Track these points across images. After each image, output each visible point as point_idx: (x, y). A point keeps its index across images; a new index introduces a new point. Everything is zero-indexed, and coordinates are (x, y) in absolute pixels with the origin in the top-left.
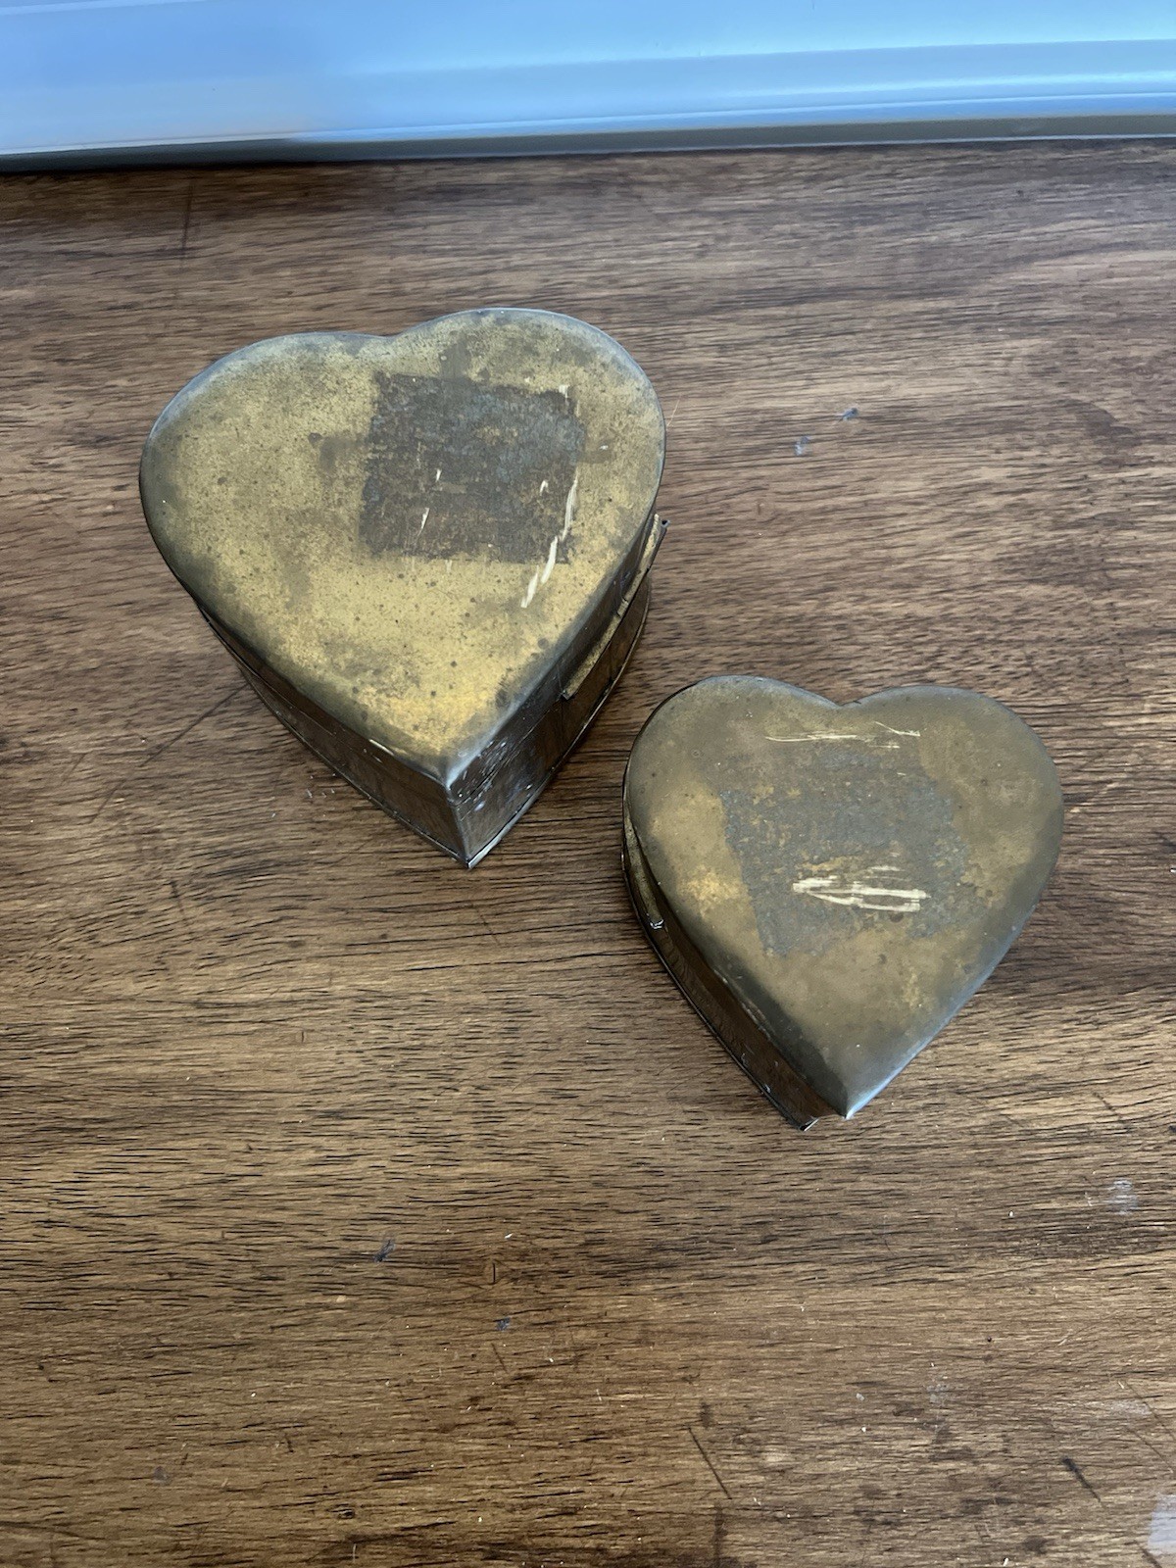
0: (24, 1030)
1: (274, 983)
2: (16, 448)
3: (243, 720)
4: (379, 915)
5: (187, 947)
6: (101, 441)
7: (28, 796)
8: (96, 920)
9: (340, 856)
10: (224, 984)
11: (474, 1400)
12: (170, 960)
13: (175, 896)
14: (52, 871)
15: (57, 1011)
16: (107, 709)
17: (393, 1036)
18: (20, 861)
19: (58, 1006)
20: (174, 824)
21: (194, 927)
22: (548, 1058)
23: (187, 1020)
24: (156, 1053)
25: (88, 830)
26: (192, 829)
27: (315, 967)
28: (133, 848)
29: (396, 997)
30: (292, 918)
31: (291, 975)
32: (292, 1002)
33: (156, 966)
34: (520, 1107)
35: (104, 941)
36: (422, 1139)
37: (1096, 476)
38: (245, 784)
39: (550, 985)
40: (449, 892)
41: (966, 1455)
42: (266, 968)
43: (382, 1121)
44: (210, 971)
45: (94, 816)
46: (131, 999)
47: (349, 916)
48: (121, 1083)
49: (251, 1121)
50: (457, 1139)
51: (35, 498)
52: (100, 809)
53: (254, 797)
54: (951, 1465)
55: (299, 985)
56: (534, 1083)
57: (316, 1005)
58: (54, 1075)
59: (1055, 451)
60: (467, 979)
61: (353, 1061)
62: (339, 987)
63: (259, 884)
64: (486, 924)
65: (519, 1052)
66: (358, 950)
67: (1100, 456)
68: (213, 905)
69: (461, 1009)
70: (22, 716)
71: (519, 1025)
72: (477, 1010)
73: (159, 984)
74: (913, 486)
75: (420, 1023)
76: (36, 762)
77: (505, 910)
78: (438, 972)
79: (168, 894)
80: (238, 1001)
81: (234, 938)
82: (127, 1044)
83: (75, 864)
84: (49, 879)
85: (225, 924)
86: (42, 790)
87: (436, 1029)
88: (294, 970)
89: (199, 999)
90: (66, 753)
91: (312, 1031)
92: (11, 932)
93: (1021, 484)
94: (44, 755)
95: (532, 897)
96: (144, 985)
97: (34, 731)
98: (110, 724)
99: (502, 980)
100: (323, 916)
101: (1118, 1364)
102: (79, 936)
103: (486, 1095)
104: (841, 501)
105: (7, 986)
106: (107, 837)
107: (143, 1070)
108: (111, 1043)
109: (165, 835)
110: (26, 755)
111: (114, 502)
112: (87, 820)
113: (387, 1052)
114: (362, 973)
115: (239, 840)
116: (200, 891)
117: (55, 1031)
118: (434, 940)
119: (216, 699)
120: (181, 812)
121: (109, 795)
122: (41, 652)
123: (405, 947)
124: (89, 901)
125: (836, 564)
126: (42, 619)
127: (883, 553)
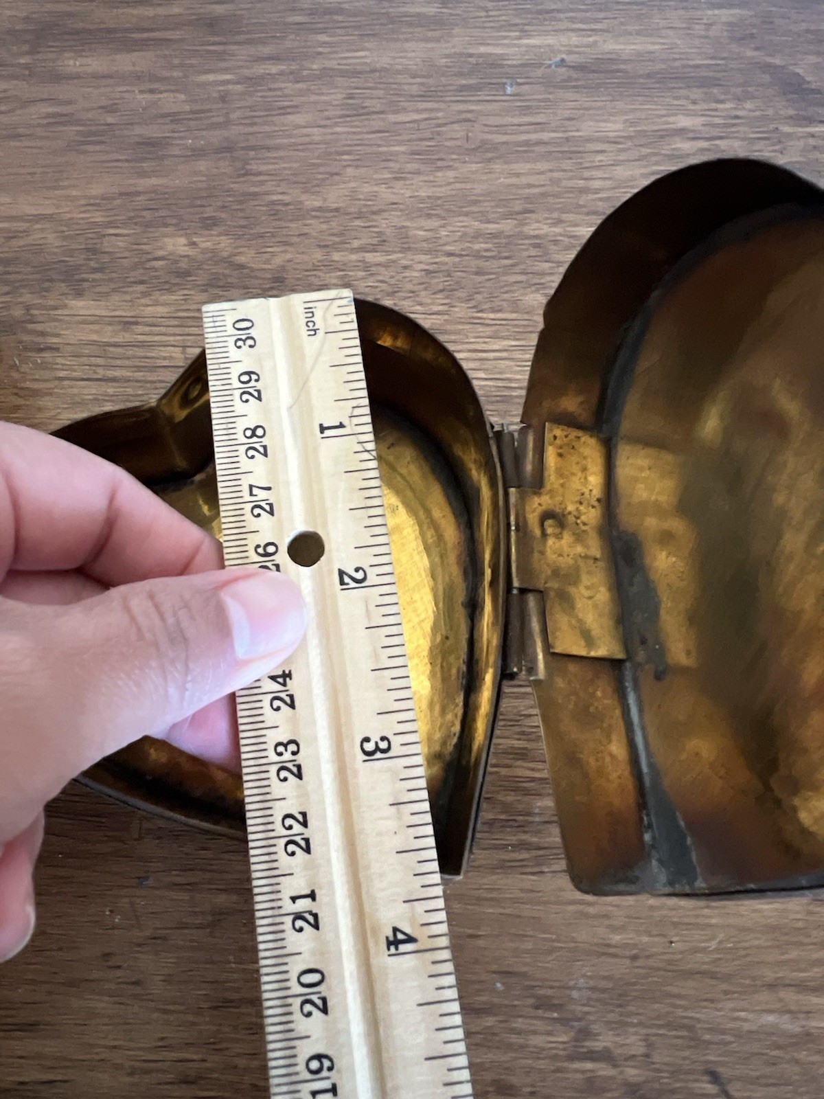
11: (107, 956)
37: (787, 129)
41: (605, 1056)
54: (589, 1065)
59: (749, 105)
67: (791, 112)
74: (614, 127)
93: (715, 132)
101: (769, 975)
104: (546, 136)
125: (536, 191)
127: (581, 183)
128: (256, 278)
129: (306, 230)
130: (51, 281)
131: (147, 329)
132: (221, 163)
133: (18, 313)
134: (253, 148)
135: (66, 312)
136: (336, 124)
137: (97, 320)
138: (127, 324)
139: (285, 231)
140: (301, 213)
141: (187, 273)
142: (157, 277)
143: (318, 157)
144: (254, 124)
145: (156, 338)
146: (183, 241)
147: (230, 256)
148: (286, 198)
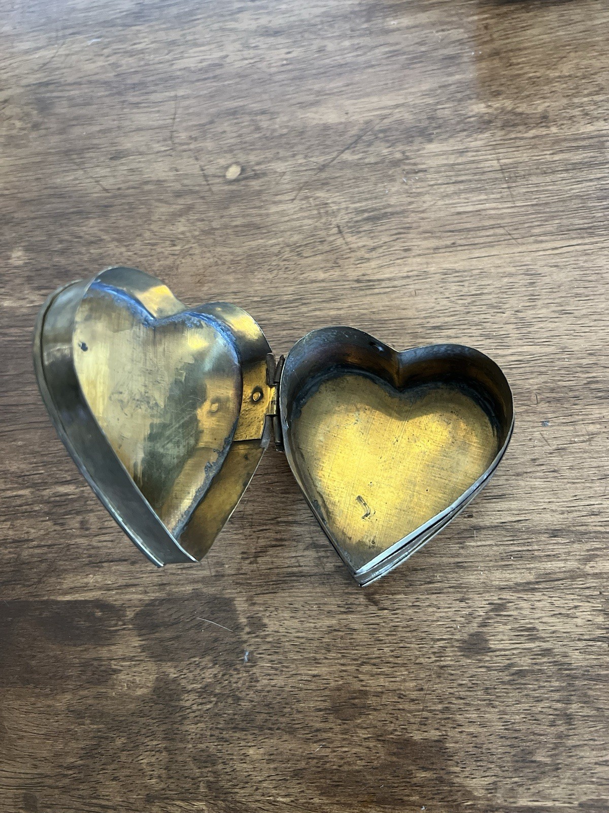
0: (269, 298)
1: (397, 268)
2: (234, 41)
3: (366, 150)
4: (450, 233)
5: (349, 255)
6: (276, 33)
7: (259, 193)
8: (300, 246)
10: (371, 271)
12: (340, 262)
13: (340, 232)
14: (275, 226)
15: (285, 289)
16: (294, 151)
17: (465, 290)
18: (258, 222)
19: (285, 286)
20: (335, 199)
21: (352, 246)
22: (554, 295)
23: (353, 289)
24: (339, 305)
25: (291, 206)
26: (345, 201)
27: (418, 260)
28: (315, 212)
29: (464, 271)
30: (403, 238)
31: (406, 264)
32: (408, 277)
33: (334, 265)
34: (541, 320)
35: (306, 255)
36: (488, 337)
38: (370, 179)
42: (393, 262)
43: (464, 329)
44: (362, 265)
45: (294, 199)
46: (323, 281)
47: (433, 235)
48: (322, 319)
49: (392, 333)
50: (507, 336)
51: (247, 62)
52: (296, 195)
53: (376, 184)
55: (411, 269)
56: (548, 308)
57: (421, 278)
60: (503, 260)
61: (445, 302)
62: (433, 269)
64: (510, 234)
65: (537, 294)
66: (440, 251)
68: (361, 235)
69: (501, 275)
70: (251, 158)
71: (535, 281)
72: (510, 275)
73: (336, 273)
75: (479, 283)
76: (261, 177)
78: (486, 258)
79: (336, 232)
80: (379, 278)
81: (374, 249)
82: (323, 301)
85: (368, 243)
86: (265, 190)
87: (489, 285)
88: (407, 262)
89: (358, 279)
90: (276, 172)
91: (420, 290)
92: (258, 254)
94: (264, 174)
96: (329, 274)
97: (258, 164)
98: (297, 157)
100: (418, 236)
102: (292, 254)
103: (520, 315)
106: (301, 208)
107: (333, 313)
108: (315, 302)
109: (331, 205)
110: (256, 174)
111: (286, 59)
112: (291, 201)
113: (462, 297)
114: (444, 261)
115: (369, 204)
116: (354, 229)
117: (285, 298)
119: (350, 142)
120: (338, 194)
121: (300, 189)
122: (258, 129)
123: (466, 247)
124: (296, 238)
126: (256, 114)
128: (531, 118)
129: (554, 89)
130: (413, 137)
131: (474, 154)
132: (495, 62)
133: (398, 156)
134: (511, 51)
135: (425, 151)
136: (558, 31)
137: (444, 153)
138: (462, 153)
139: (541, 92)
140: (549, 81)
141: (490, 122)
142: (472, 127)
143: (551, 50)
144: (508, 38)
145: (481, 158)
146: (483, 105)
147: (514, 109)
148: (538, 74)
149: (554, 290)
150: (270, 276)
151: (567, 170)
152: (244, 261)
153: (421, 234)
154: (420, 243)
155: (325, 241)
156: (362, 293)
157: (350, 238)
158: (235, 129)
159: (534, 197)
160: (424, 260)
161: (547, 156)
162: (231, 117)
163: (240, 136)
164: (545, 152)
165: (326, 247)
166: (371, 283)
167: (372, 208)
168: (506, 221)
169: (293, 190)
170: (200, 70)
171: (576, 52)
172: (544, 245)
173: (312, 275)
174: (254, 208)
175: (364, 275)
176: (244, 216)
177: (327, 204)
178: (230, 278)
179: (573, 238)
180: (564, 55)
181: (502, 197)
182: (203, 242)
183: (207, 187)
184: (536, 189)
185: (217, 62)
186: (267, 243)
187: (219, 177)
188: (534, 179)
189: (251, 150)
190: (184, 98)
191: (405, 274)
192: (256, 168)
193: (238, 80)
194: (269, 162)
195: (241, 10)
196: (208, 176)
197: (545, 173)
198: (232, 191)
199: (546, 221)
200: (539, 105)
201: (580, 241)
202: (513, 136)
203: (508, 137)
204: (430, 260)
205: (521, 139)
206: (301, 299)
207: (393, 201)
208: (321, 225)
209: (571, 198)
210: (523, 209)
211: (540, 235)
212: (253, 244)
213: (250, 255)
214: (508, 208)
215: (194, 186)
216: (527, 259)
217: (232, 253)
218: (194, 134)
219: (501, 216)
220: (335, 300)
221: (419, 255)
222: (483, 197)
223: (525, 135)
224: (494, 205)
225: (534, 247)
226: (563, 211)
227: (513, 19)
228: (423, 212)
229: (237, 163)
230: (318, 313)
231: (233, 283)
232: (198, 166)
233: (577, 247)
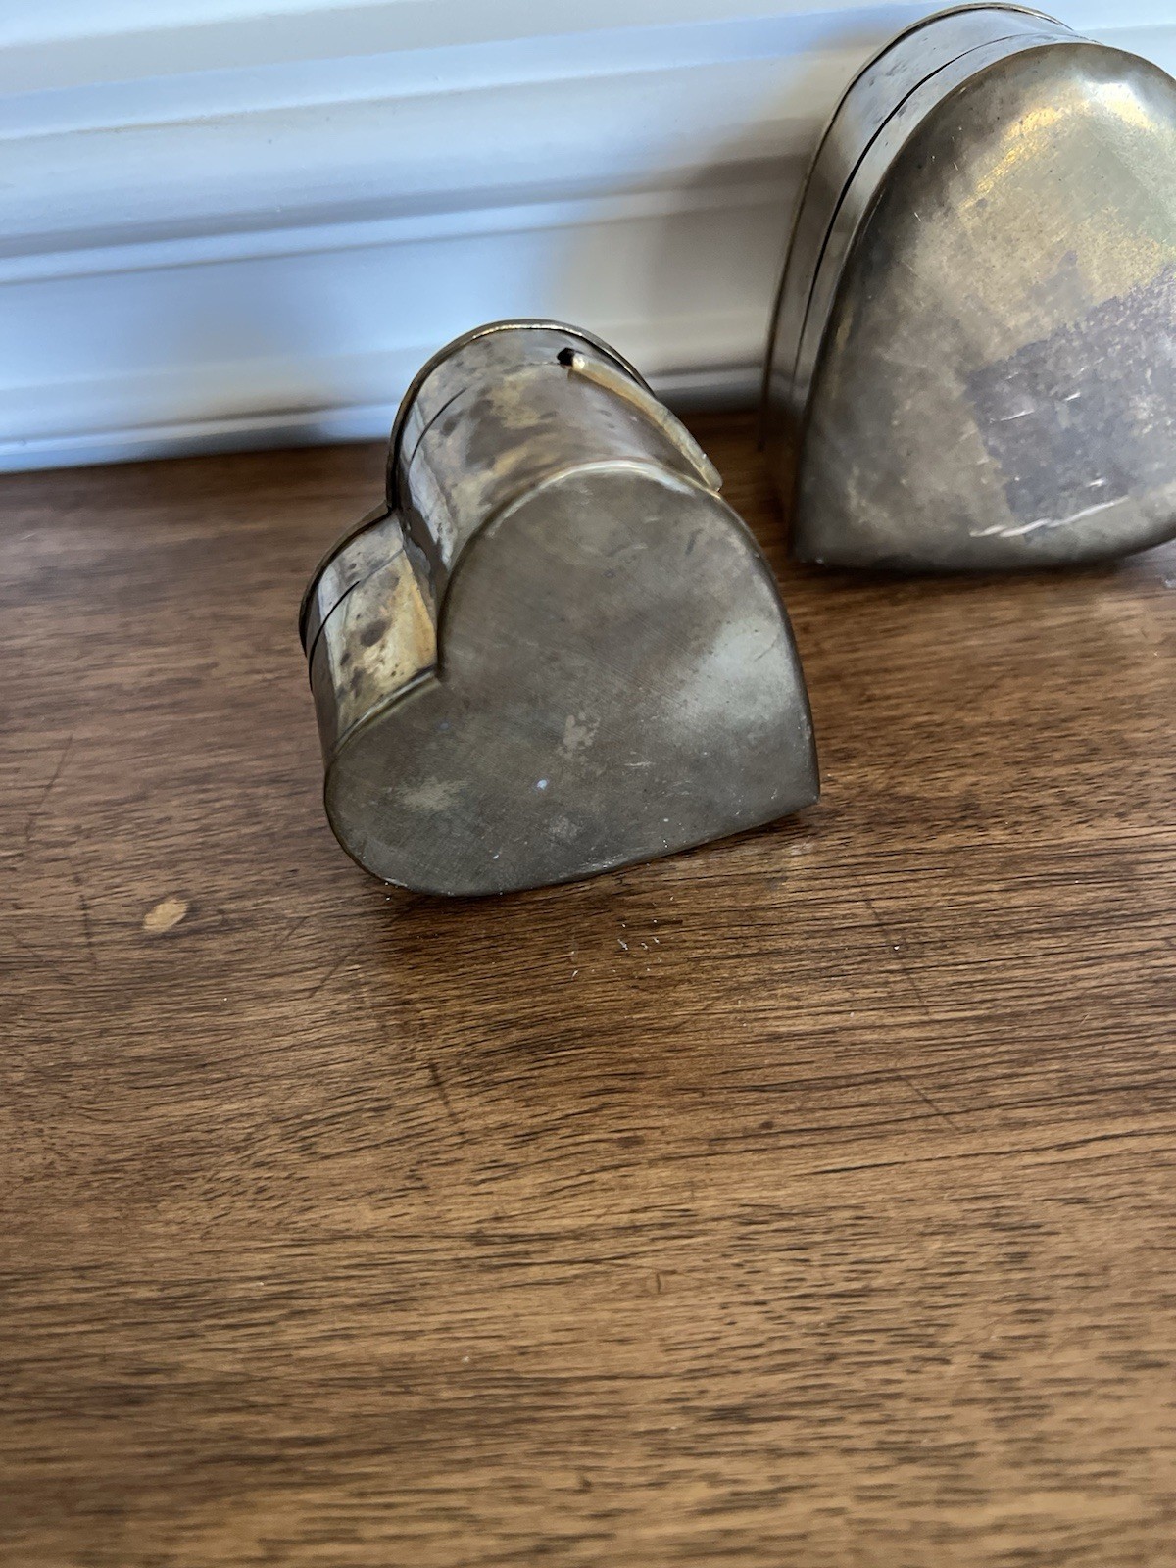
0: (188, 1290)
1: (600, 1199)
4: (755, 1095)
5: (458, 1154)
7: (225, 970)
8: (314, 1122)
9: (678, 1020)
10: (518, 1205)
12: (429, 1174)
13: (437, 1083)
14: (249, 1061)
15: (246, 1258)
16: (338, 868)
17: (814, 1275)
18: (203, 1050)
19: (247, 1250)
20: (432, 991)
21: (466, 1125)
22: (1094, 1300)
23: (460, 1264)
24: (409, 1320)
25: (307, 1006)
26: (461, 997)
27: (665, 1173)
28: (375, 1024)
29: (806, 1214)
30: (620, 1105)
31: (627, 1187)
32: (635, 1229)
33: (408, 1184)
34: (1075, 1389)
35: (327, 1151)
36: (906, 1454)
38: (531, 939)
39: (1059, 1184)
40: (857, 1060)
42: (585, 1178)
43: (824, 1422)
44: (494, 1186)
45: (316, 989)
46: (368, 1235)
47: (707, 1099)
48: (348, 1373)
49: (587, 1431)
50: (969, 1452)
51: (258, 677)
52: (325, 979)
53: (546, 954)
55: (642, 1203)
56: (1084, 1345)
57: (674, 1232)
58: (232, 1362)
60: (918, 1182)
61: (752, 1318)
62: (711, 1203)
63: (563, 1061)
64: (928, 1101)
65: (1040, 1292)
66: (729, 1146)
68: (494, 1093)
69: (920, 1227)
70: (222, 881)
71: (1026, 1249)
72: (948, 1229)
73: (412, 1211)
75: (855, 1252)
76: (237, 930)
77: (953, 1080)
78: (868, 1174)
79: (425, 1082)
80: (543, 1231)
81: (532, 1136)
82: (361, 1305)
83: (286, 1049)
84: (245, 1071)
85: (514, 1118)
86: (241, 962)
87: (885, 1261)
88: (630, 1180)
89: (479, 1231)
90: (279, 919)
91: (673, 1272)
92: (181, 1144)
94: (248, 923)
95: (990, 1061)
96: (390, 1212)
97: (240, 896)
98: (342, 884)
99: (974, 1181)
102: (286, 1145)
103: (1002, 1369)
105: (167, 1223)
106: (333, 1013)
107: (389, 1348)
108: (334, 1307)
109: (419, 1006)
110: (224, 922)
112: (307, 994)
113: (809, 1303)
114: (743, 1180)
116: (477, 1074)
117: (238, 1291)
118: (850, 1127)
120: (443, 976)
121: (341, 961)
122: (253, 816)
123: (806, 1138)
124: (305, 1097)
126: (257, 783)
149: (1093, 1282)
150: (206, 1216)
151: (1053, 931)
152: (138, 1165)
153: (669, 1094)
154: (667, 1122)
155: (388, 1108)
156: (488, 1279)
157: (464, 1103)
158: (196, 814)
159: (979, 997)
160: (683, 1176)
161: (993, 896)
162: (193, 787)
163: (204, 829)
164: (987, 887)
165: (391, 1127)
166: (519, 1247)
167: (533, 1015)
168: (909, 1062)
169: (319, 963)
170: (143, 690)
171: (1016, 677)
172: (1031, 1136)
173: (339, 1216)
174: (202, 1009)
175: (497, 1219)
176: (166, 1033)
177: (407, 1002)
178: (80, 1221)
179: (1112, 1116)
180: (990, 683)
181: (891, 997)
182: (30, 1102)
183: (86, 950)
184: (980, 977)
185: (189, 675)
186: (217, 1111)
187: (125, 925)
188: (973, 952)
189: (227, 862)
190: (88, 743)
191: (625, 1220)
192: (232, 906)
193: (227, 712)
194: (267, 892)
195: (267, 585)
196: (97, 923)
197: (998, 937)
198: (150, 964)
199: (1026, 1064)
200: (950, 780)
201: (1133, 1125)
202: (900, 847)
203: (885, 848)
204: (700, 1176)
205: (921, 853)
206: (289, 1296)
207: (590, 999)
208: (385, 1061)
209: (1081, 1001)
210: (953, 1030)
211: (1014, 1105)
212: (177, 1112)
213: (159, 1147)
214: (912, 1025)
215: (52, 947)
216: (990, 1177)
217: (106, 1140)
218: (85, 823)
219: (895, 1050)
220: (398, 1301)
221: (667, 1159)
222: (838, 994)
223: (928, 845)
224: (871, 1017)
225: (1005, 1140)
226: (1065, 1037)
227: (862, 615)
228: (675, 1030)
229: (180, 894)
230: (339, 1348)
231: (84, 1236)
232: (75, 897)
233: (1132, 1143)
